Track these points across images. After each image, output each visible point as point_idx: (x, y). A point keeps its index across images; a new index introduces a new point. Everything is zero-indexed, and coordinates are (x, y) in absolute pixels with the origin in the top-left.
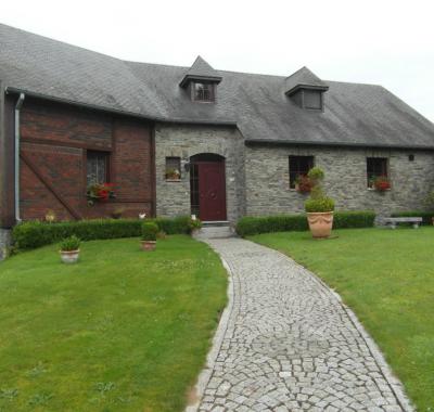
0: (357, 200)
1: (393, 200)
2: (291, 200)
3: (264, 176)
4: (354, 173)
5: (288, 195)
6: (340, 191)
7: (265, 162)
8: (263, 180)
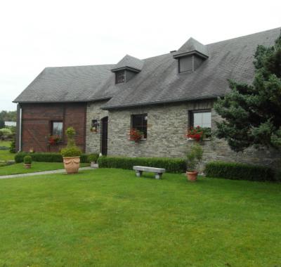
0: (177, 148)
1: (214, 150)
2: (130, 146)
3: (116, 130)
4: (176, 125)
5: (129, 143)
6: (164, 140)
7: (117, 121)
8: (116, 133)
